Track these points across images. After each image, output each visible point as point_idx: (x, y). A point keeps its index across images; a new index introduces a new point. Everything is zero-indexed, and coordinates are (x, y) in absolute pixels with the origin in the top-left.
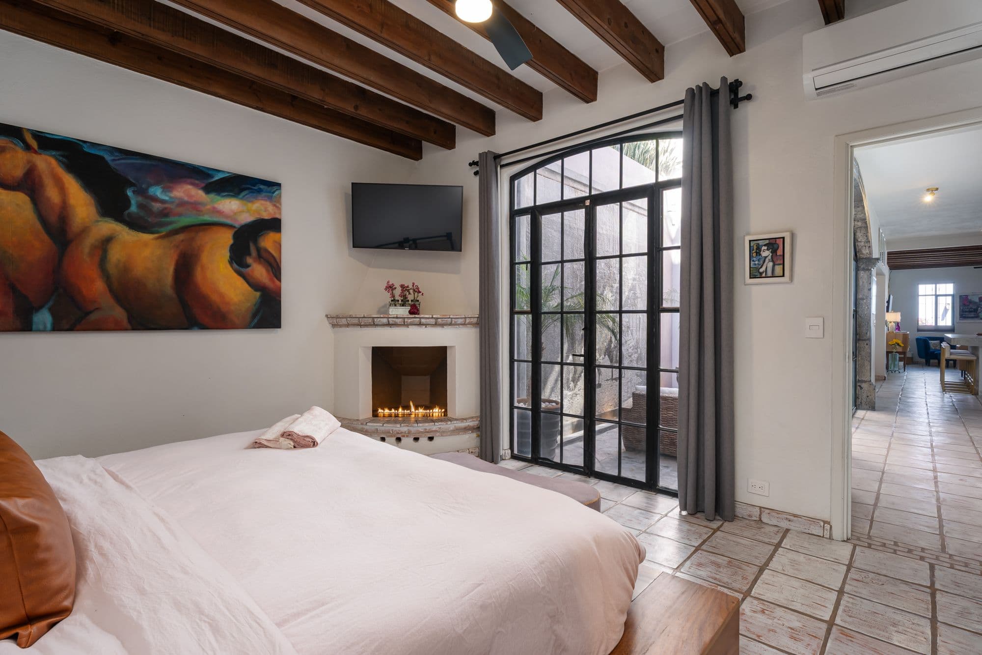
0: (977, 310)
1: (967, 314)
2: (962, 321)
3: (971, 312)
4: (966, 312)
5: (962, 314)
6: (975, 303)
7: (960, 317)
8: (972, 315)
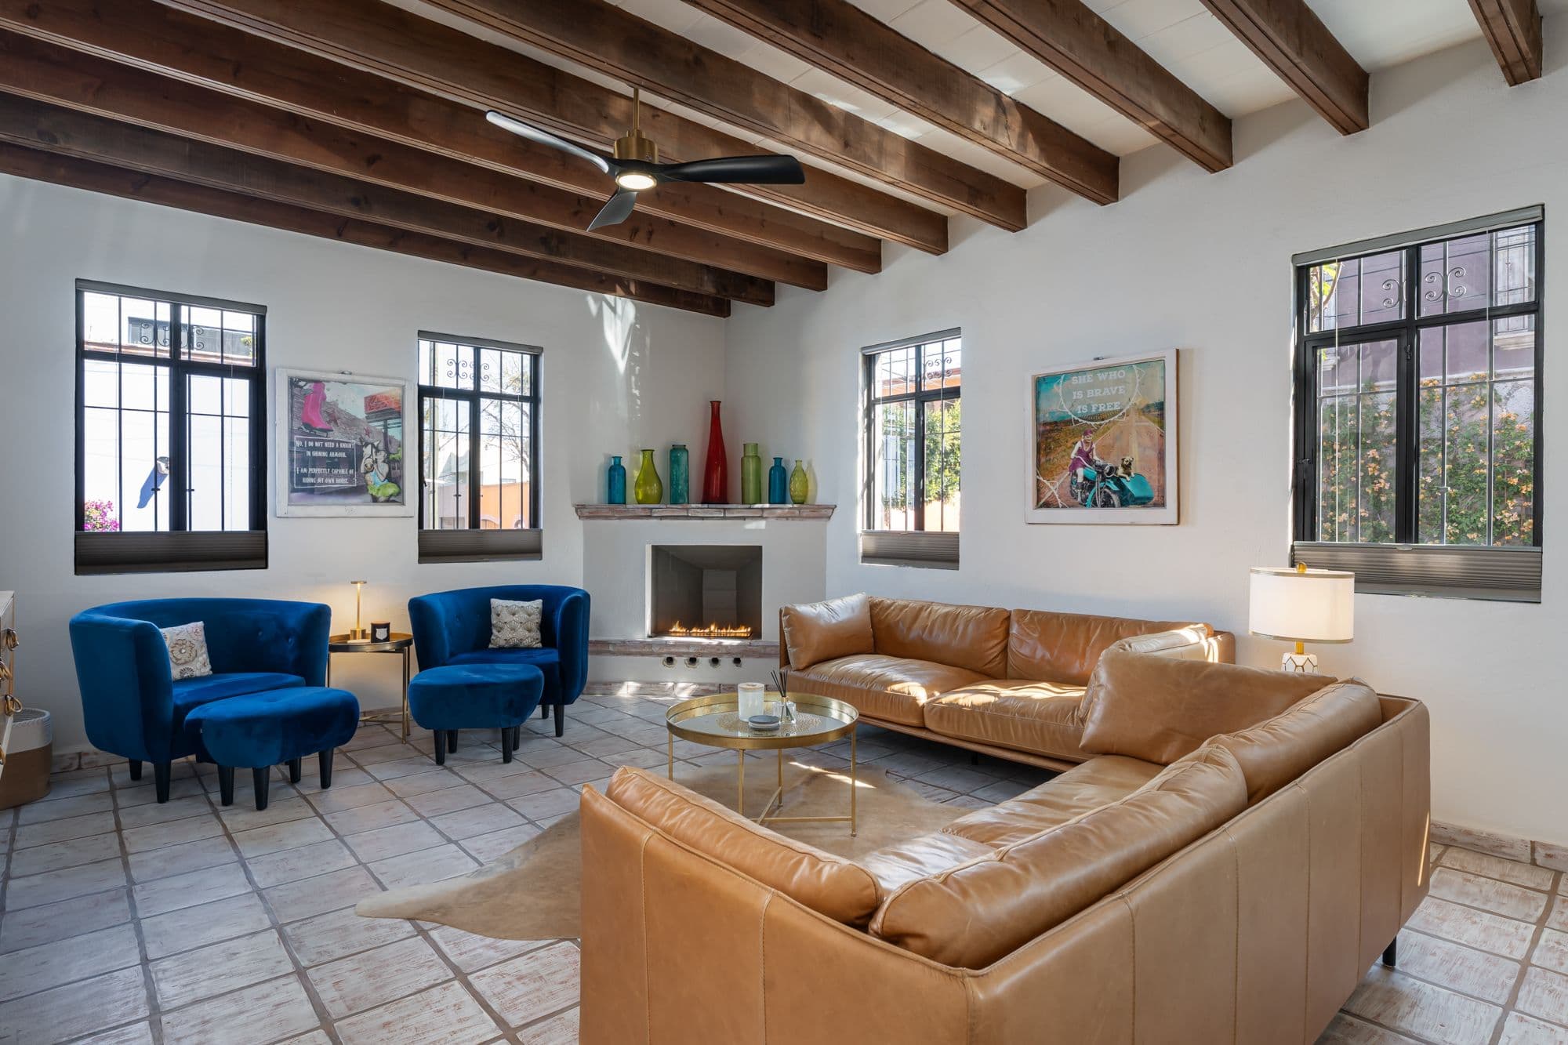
0: (360, 457)
1: (319, 476)
2: (298, 511)
3: (333, 464)
4: (316, 462)
5: (301, 476)
6: (352, 421)
7: (293, 490)
8: (342, 482)
